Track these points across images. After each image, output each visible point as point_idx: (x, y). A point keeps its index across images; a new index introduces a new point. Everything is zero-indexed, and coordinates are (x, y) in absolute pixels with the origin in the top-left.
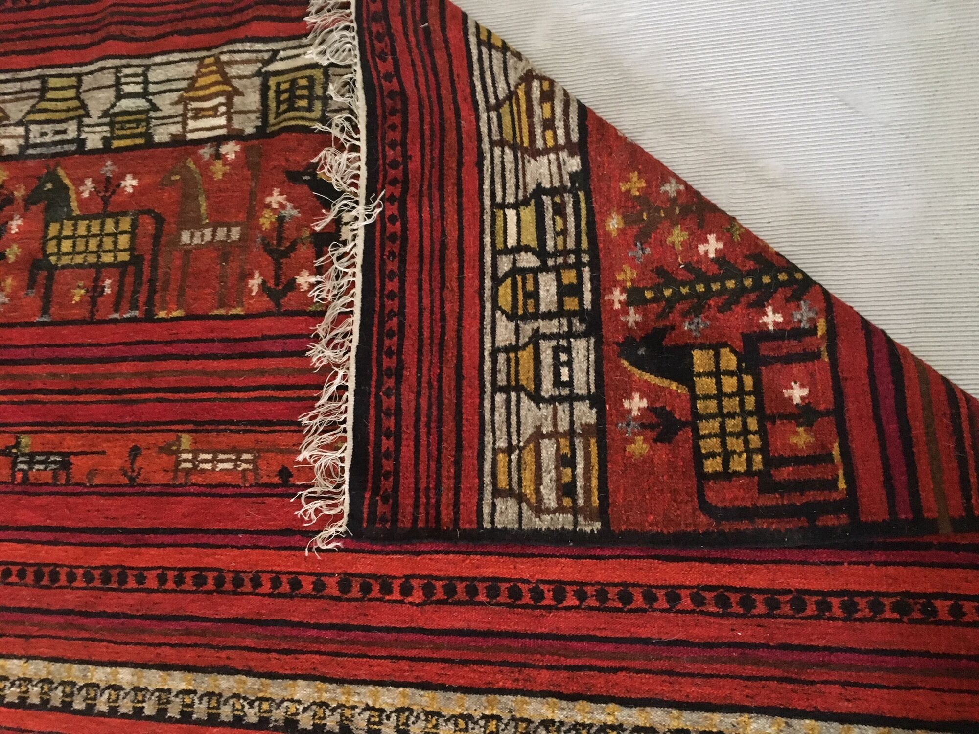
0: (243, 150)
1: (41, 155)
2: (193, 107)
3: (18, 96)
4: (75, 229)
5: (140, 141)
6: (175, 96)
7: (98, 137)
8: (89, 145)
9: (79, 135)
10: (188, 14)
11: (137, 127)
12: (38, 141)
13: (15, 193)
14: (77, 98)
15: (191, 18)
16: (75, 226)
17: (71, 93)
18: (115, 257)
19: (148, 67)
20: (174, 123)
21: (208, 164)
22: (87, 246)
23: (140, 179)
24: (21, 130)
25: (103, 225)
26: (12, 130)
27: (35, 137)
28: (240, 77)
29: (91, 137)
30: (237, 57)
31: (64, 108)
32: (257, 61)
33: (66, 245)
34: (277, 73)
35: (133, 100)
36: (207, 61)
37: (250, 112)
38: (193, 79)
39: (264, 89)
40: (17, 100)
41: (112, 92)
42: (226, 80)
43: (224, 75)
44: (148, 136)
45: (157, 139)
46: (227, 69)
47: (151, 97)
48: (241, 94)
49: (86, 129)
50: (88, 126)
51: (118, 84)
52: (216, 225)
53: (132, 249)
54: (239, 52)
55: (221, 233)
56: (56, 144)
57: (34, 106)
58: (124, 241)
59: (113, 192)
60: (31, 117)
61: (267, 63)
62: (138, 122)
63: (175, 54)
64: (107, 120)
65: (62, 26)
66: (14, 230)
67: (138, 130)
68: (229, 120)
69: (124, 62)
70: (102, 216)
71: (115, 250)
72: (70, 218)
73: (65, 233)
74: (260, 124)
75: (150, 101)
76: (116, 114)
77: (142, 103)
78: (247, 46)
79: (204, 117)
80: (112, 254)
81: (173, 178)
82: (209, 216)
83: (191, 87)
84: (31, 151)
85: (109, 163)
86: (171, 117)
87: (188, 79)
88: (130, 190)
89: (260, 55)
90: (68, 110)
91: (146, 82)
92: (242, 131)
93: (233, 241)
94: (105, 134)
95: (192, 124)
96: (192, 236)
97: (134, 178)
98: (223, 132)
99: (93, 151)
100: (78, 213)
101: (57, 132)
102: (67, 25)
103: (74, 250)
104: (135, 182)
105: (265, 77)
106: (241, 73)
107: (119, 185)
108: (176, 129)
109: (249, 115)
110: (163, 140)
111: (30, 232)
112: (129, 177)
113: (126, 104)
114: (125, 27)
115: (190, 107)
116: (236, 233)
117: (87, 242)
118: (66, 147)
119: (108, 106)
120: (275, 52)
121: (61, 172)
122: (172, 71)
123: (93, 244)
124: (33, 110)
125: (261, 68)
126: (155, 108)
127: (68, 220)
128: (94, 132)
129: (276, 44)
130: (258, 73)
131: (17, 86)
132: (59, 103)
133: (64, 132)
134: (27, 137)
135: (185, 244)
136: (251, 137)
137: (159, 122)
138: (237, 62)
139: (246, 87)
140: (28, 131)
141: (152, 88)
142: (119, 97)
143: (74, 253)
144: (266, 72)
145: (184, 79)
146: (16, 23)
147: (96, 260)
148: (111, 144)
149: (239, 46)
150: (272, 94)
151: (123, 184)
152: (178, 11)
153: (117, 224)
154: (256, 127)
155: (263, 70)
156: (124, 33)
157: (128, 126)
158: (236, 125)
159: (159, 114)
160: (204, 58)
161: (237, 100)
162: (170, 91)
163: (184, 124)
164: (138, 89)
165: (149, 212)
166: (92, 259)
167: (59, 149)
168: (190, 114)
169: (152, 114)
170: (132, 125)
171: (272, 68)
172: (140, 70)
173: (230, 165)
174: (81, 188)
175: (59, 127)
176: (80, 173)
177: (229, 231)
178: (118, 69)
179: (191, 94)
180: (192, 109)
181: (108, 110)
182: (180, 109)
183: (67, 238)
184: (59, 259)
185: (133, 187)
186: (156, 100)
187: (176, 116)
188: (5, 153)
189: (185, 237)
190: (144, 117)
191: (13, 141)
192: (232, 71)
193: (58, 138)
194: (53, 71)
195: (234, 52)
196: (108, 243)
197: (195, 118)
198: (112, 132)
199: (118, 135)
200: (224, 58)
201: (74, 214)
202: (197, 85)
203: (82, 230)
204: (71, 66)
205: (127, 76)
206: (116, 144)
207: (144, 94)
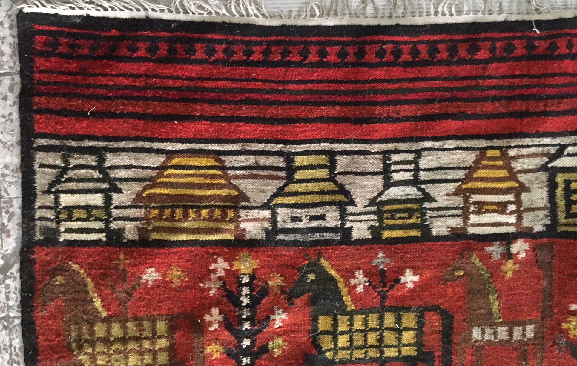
0: (534, 249)
1: (295, 243)
2: (473, 200)
3: (255, 172)
4: (352, 325)
5: (414, 233)
6: (452, 187)
7: (364, 226)
8: (355, 235)
9: (343, 224)
10: (460, 94)
11: (410, 218)
12: (290, 226)
13: (270, 283)
14: (332, 179)
15: (465, 100)
16: (351, 320)
17: (322, 173)
18: (400, 352)
19: (418, 153)
20: (453, 216)
21: (499, 264)
22: (366, 341)
23: (421, 275)
24: (267, 213)
25: (381, 319)
26: (255, 213)
27: (284, 221)
28: (526, 171)
29: (356, 226)
30: (525, 151)
31: (316, 189)
32: (543, 155)
33: (343, 341)
34: (565, 170)
35: (402, 188)
36: (490, 153)
37: (539, 209)
38: (470, 169)
39: (552, 186)
40: (254, 177)
41: (379, 181)
42: (513, 176)
43: (510, 170)
44: (425, 229)
45: (434, 232)
46: (514, 164)
47: (423, 186)
48: (528, 190)
49: (351, 218)
50: (352, 214)
51: (386, 172)
52: (511, 324)
53: (419, 344)
54: (528, 146)
55: (517, 332)
56: (314, 230)
57: (282, 188)
58: (408, 337)
59: (392, 287)
60: (279, 200)
61: (553, 157)
62: (411, 213)
63: (450, 141)
64: (374, 208)
65: (298, 93)
66: (278, 324)
67: (412, 221)
68: (520, 218)
69: (391, 146)
70: (381, 311)
71: (399, 345)
72: (344, 313)
73: (340, 329)
74: (549, 222)
75: (423, 191)
76: (383, 203)
77: (412, 191)
78: (537, 141)
79: (487, 211)
80: (397, 349)
81: (456, 274)
82: (503, 315)
83: (468, 178)
84: (281, 237)
85: (381, 255)
86: (447, 208)
87: (464, 168)
88: (410, 286)
89: (546, 149)
90: (322, 192)
91: (417, 170)
92: (531, 228)
93: (529, 339)
94: (372, 223)
95: (474, 219)
96: (483, 332)
97: (415, 274)
98: (511, 229)
99: (361, 242)
100: (353, 307)
101: (313, 218)
102: (305, 92)
103: (351, 345)
104: (416, 278)
105: (553, 172)
106: (526, 167)
107: (398, 281)
108: (456, 222)
109: (537, 212)
110: (442, 233)
111: (295, 324)
112: (408, 272)
113: (394, 192)
114: (392, 108)
115: (471, 200)
116: (530, 331)
117: (366, 336)
118: (327, 236)
119: (375, 194)
120: (563, 147)
121: (324, 263)
122: (445, 159)
123: (372, 338)
124: (280, 192)
125: (547, 163)
126: (428, 198)
127: (342, 315)
128: (361, 221)
129: (564, 138)
130: (544, 168)
131: (251, 160)
132: (309, 184)
133: (322, 217)
134: (273, 220)
135: (477, 341)
136: (540, 235)
137: (435, 214)
138: (523, 156)
139: (531, 182)
140: (274, 214)
141: (423, 176)
142: (388, 185)
143: (351, 347)
144: (553, 167)
145: (459, 168)
146: (234, 80)
147: (379, 355)
148: (381, 235)
149: (527, 141)
150: (559, 191)
151: (403, 279)
152: (447, 89)
153: (399, 320)
154: (546, 225)
155: (550, 166)
156: (392, 115)
157: (398, 215)
158: (526, 223)
159: (434, 205)
160: (487, 148)
161: (524, 196)
162: (446, 181)
163: (466, 217)
164: (408, 176)
165: (435, 308)
166: (373, 354)
167: (317, 236)
168: (472, 209)
169: (427, 205)
170: (403, 215)
171: (560, 163)
172: (410, 157)
173: (520, 262)
174: (353, 282)
175: (314, 212)
176: (348, 263)
177: (524, 330)
178: (386, 154)
179: (470, 185)
180: (475, 203)
181: (375, 198)
182: (458, 201)
183: (342, 333)
184: (335, 354)
185: (414, 282)
186: (430, 189)
187: (455, 208)
188: (248, 237)
189: (476, 333)
190: (415, 206)
191: (256, 224)
192: (517, 165)
193: (315, 224)
194: (299, 148)
195: (523, 147)
196: (390, 338)
197: (478, 212)
198: (380, 220)
199: (388, 225)
200: (512, 153)
201: (348, 309)
202: (475, 176)
203: (358, 324)
204: (319, 141)
205: (396, 163)
206: (386, 234)
207: (415, 182)
